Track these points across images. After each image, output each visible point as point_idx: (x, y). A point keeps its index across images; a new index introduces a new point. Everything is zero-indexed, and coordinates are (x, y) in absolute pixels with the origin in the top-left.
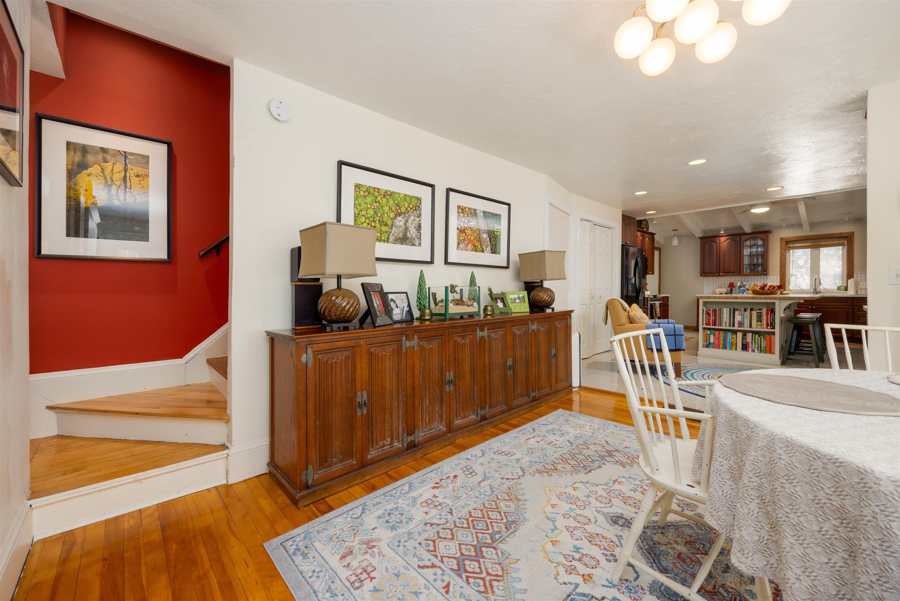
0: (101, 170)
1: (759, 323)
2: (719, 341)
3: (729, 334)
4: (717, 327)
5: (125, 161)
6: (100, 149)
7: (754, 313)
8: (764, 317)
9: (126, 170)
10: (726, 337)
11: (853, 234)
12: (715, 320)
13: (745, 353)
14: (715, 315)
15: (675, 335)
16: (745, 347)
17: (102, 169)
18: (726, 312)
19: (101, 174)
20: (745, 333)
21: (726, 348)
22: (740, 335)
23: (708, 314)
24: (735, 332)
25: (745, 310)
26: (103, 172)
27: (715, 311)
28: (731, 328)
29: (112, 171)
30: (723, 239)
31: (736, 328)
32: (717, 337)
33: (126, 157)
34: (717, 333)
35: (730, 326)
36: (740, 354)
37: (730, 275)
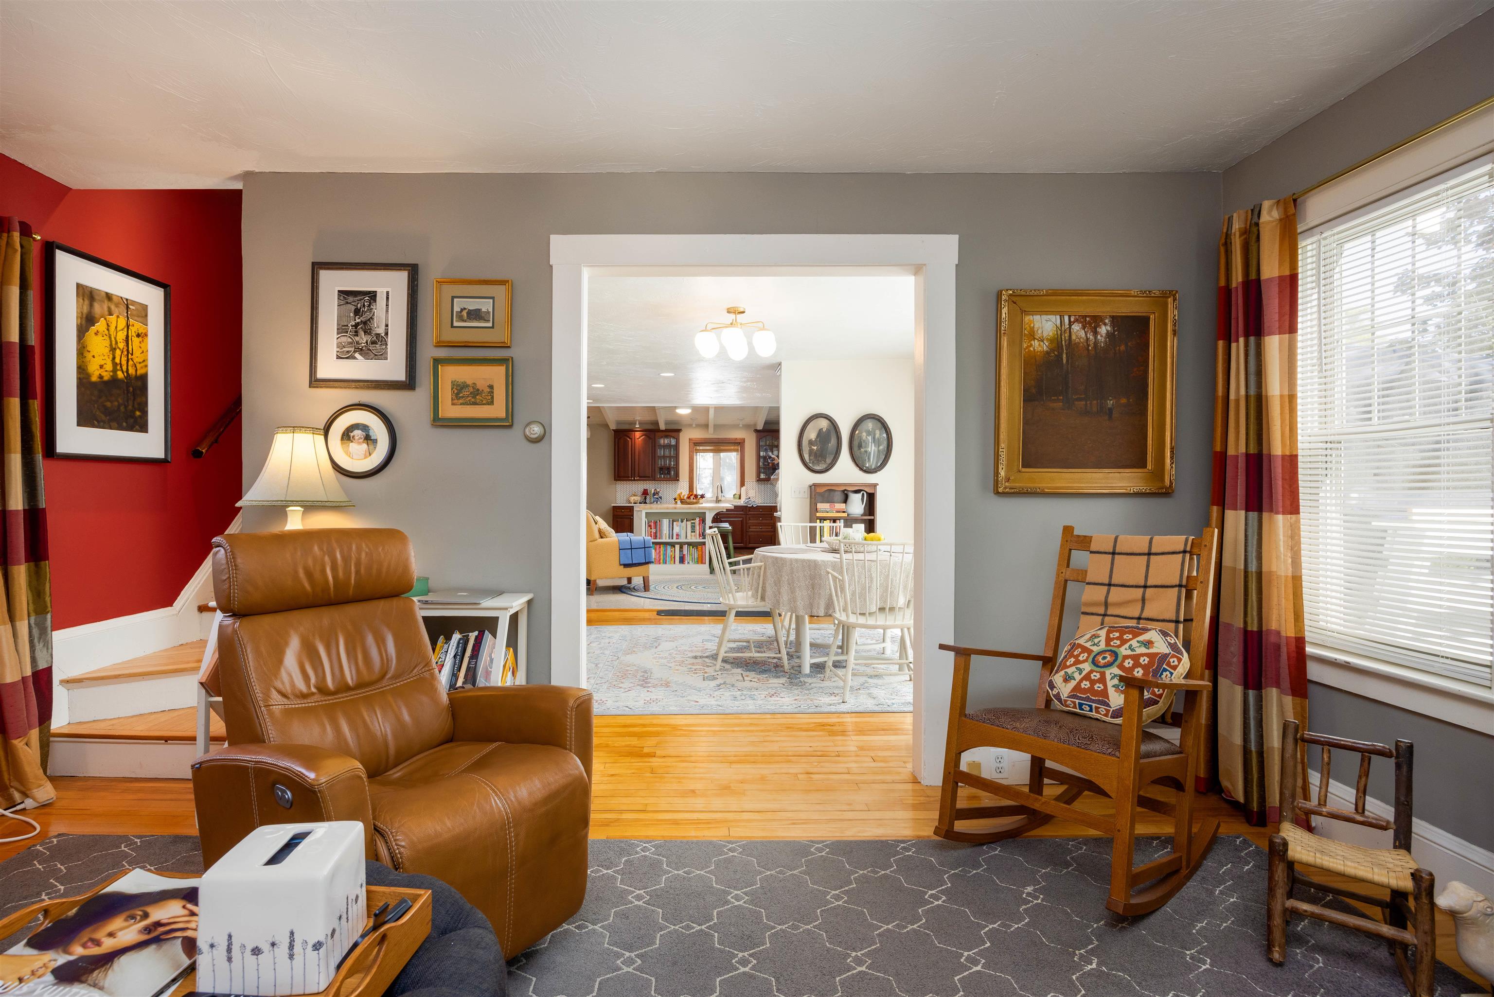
0: (106, 326)
1: (693, 534)
2: (660, 556)
3: (669, 547)
4: (658, 540)
5: (127, 313)
6: (104, 294)
7: (689, 523)
8: (697, 527)
9: (128, 326)
10: (666, 550)
11: (744, 440)
12: (656, 533)
13: (682, 565)
14: (656, 528)
15: (631, 549)
16: (682, 560)
17: (108, 324)
18: (665, 522)
19: (107, 332)
20: (681, 545)
21: (666, 563)
22: (677, 547)
23: (650, 526)
24: (673, 545)
25: (682, 521)
26: (108, 330)
27: (655, 523)
28: (671, 541)
29: (116, 327)
30: (638, 434)
31: (675, 540)
32: (658, 551)
33: (128, 308)
34: (658, 547)
35: (669, 538)
36: (678, 566)
37: (643, 480)
